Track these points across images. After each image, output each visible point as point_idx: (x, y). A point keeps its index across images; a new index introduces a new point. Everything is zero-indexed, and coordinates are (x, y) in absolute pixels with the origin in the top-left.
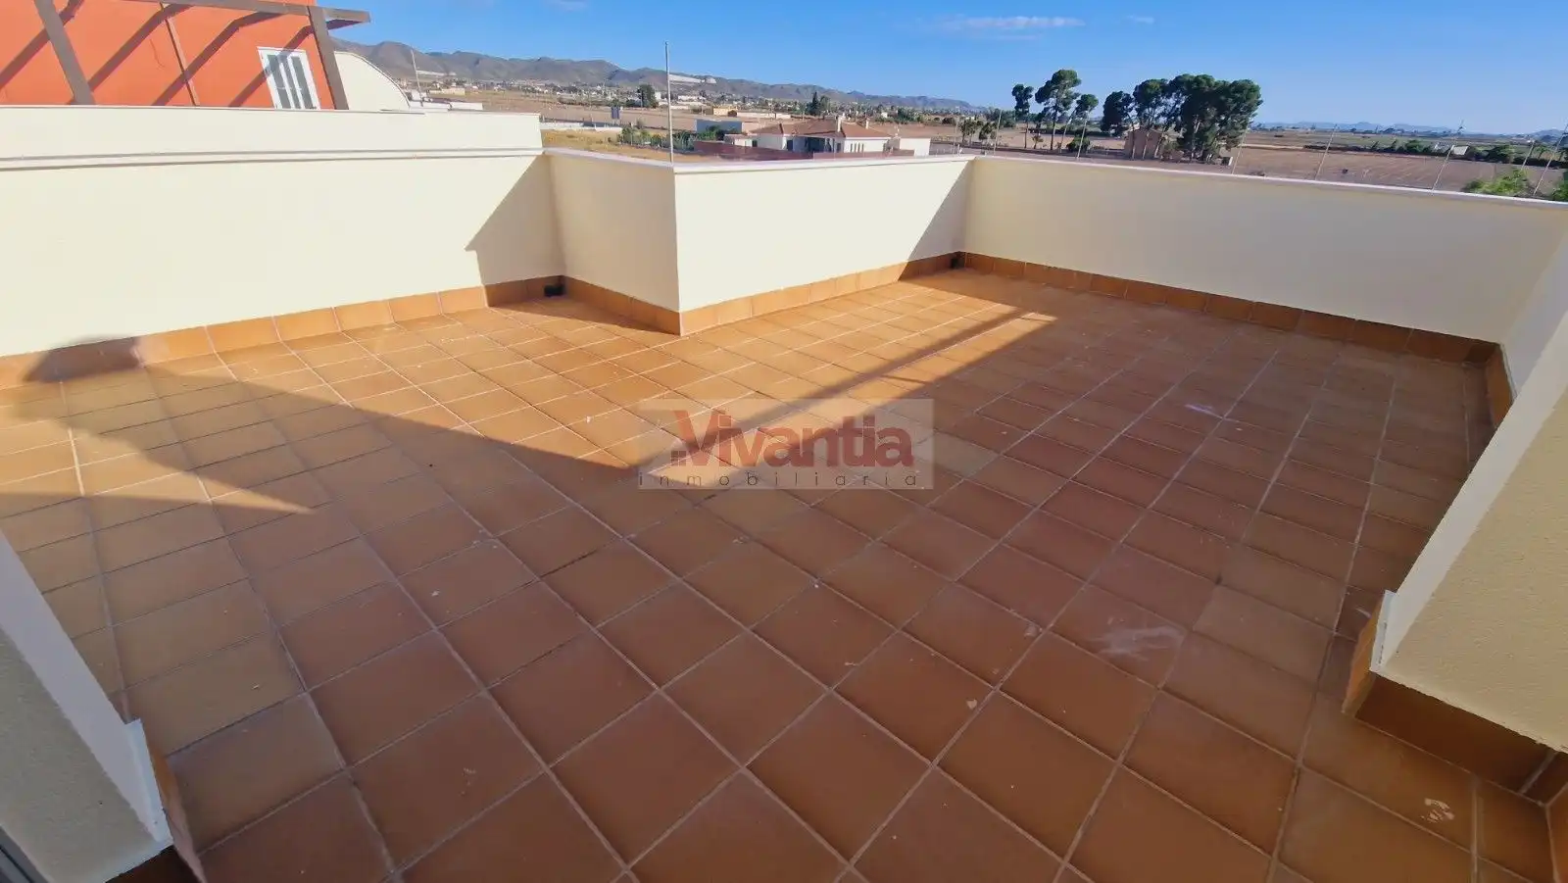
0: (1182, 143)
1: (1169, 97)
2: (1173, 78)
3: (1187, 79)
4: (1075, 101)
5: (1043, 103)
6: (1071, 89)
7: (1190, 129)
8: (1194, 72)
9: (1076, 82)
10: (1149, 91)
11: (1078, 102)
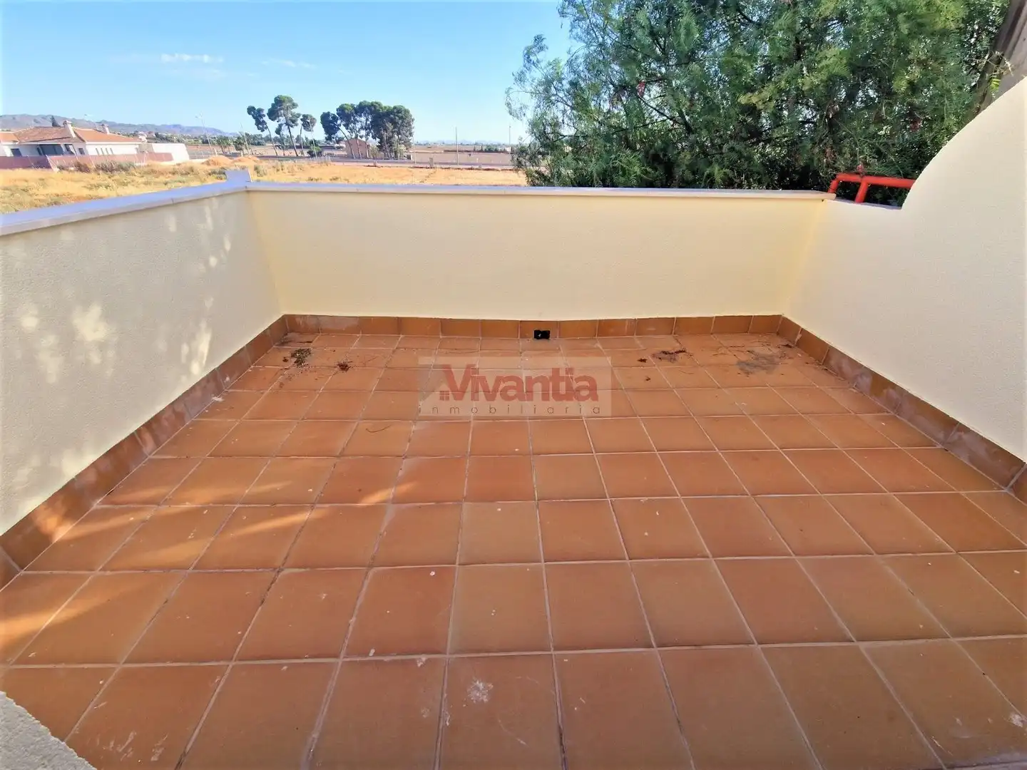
0: (380, 147)
1: (361, 116)
2: (358, 104)
3: (366, 104)
4: (299, 119)
5: (276, 121)
6: (293, 110)
7: (381, 138)
8: (370, 100)
9: (294, 105)
10: (346, 111)
11: (301, 120)
